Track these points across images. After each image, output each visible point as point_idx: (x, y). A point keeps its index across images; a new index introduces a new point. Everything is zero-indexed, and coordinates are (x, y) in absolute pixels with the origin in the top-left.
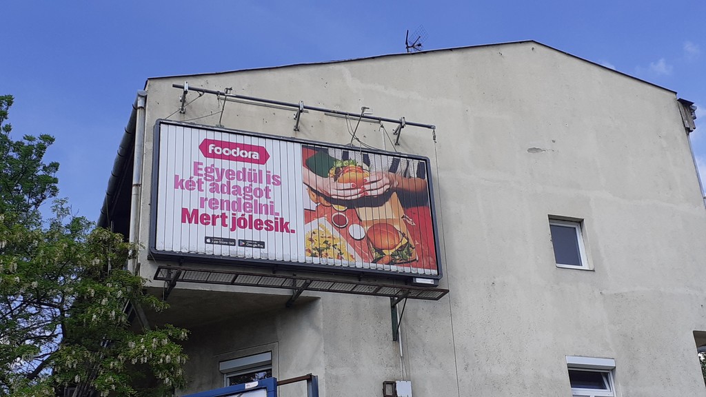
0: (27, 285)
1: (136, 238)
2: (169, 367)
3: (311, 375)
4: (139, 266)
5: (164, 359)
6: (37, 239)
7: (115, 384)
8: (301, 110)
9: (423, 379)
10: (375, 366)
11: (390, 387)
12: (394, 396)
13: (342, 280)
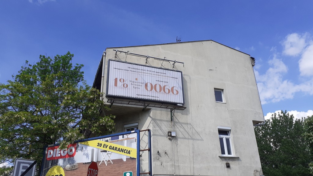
0: (73, 103)
1: (103, 91)
2: (110, 126)
3: (149, 129)
4: (103, 98)
5: (109, 124)
6: (76, 90)
7: (96, 130)
8: (147, 57)
9: (178, 131)
10: (166, 127)
11: (170, 133)
12: (171, 136)
13: (158, 104)
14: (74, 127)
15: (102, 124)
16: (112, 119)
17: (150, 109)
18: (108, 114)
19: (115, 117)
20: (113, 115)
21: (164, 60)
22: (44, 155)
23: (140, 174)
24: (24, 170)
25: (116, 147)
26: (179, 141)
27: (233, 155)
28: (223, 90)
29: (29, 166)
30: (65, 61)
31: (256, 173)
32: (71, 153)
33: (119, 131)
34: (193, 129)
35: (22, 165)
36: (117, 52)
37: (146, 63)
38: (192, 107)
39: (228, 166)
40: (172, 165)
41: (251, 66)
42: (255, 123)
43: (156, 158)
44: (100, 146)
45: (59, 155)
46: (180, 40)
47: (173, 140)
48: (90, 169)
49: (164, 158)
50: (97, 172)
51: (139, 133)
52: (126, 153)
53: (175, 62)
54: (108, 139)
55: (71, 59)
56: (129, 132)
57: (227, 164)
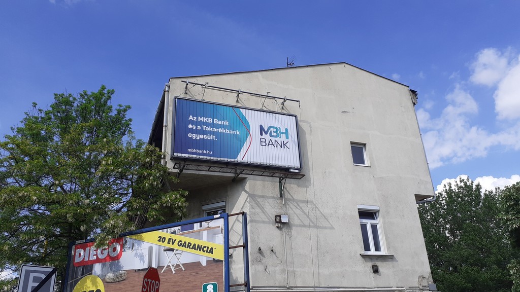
0: (116, 170)
1: (165, 150)
2: (180, 208)
3: (243, 212)
4: (166, 162)
5: (178, 204)
6: (121, 149)
7: (156, 215)
8: (239, 93)
9: (293, 214)
10: (272, 208)
11: (278, 218)
12: (280, 222)
13: (257, 170)
14: (119, 211)
15: (166, 205)
16: (182, 196)
17: (245, 178)
18: (175, 188)
19: (187, 193)
20: (185, 189)
21: (267, 96)
22: (69, 257)
23: (229, 286)
24: (36, 284)
25: (189, 243)
26: (294, 231)
27: (383, 252)
28: (365, 145)
29: (44, 277)
30: (100, 101)
31: (422, 281)
32: (114, 254)
33: (194, 216)
34: (317, 210)
35: (32, 275)
36: (187, 84)
37: (237, 102)
38: (314, 173)
39: (376, 270)
40: (283, 271)
41: (410, 104)
42: (420, 198)
43: (257, 259)
44: (163, 242)
45: (95, 257)
46: (293, 64)
47: (283, 229)
48: (146, 279)
49: (269, 259)
50: (158, 285)
51: (228, 219)
52: (207, 252)
53: (285, 100)
54: (176, 229)
55: (109, 98)
56: (210, 217)
57: (373, 267)
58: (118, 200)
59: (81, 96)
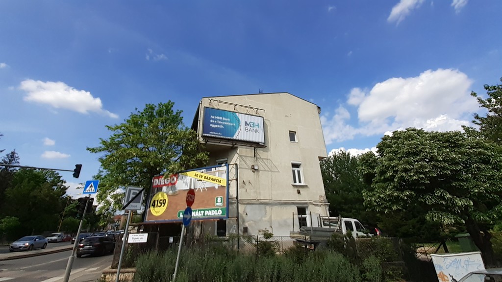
1: (199, 132)
3: (236, 164)
4: (199, 138)
7: (194, 164)
8: (236, 105)
9: (260, 165)
10: (250, 162)
11: (253, 167)
12: (254, 169)
13: (243, 143)
14: (176, 161)
16: (207, 154)
17: (237, 147)
18: (203, 151)
19: (209, 153)
20: (208, 152)
21: (249, 107)
22: (151, 183)
23: (229, 198)
24: (134, 196)
25: (209, 178)
26: (260, 173)
27: (302, 184)
28: (295, 132)
29: (138, 192)
30: (168, 108)
31: (321, 198)
32: (173, 182)
33: (212, 164)
34: (272, 163)
35: (132, 191)
36: (211, 101)
37: (235, 109)
38: (271, 145)
39: (299, 192)
40: (255, 192)
41: (317, 113)
42: (321, 158)
43: (242, 186)
44: (197, 176)
45: (163, 183)
46: (262, 92)
47: (256, 172)
48: (188, 195)
49: (248, 186)
50: (194, 197)
51: (228, 167)
52: (218, 182)
53: (258, 109)
54: (204, 170)
55: (172, 106)
56: (220, 165)
57: (298, 191)
58: (175, 156)
59: (159, 105)
